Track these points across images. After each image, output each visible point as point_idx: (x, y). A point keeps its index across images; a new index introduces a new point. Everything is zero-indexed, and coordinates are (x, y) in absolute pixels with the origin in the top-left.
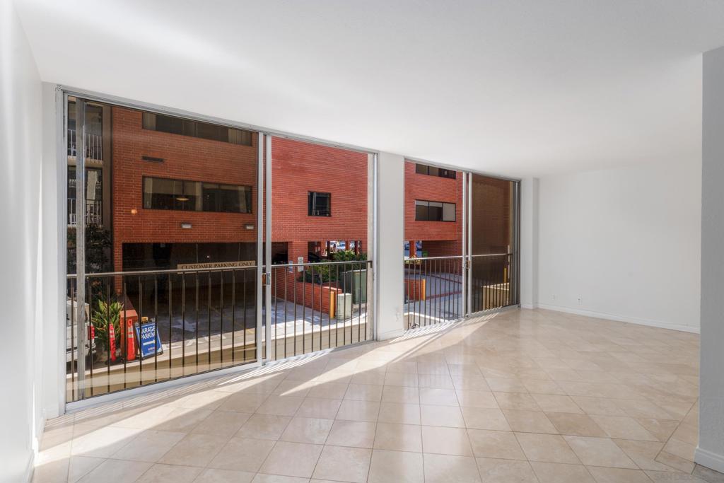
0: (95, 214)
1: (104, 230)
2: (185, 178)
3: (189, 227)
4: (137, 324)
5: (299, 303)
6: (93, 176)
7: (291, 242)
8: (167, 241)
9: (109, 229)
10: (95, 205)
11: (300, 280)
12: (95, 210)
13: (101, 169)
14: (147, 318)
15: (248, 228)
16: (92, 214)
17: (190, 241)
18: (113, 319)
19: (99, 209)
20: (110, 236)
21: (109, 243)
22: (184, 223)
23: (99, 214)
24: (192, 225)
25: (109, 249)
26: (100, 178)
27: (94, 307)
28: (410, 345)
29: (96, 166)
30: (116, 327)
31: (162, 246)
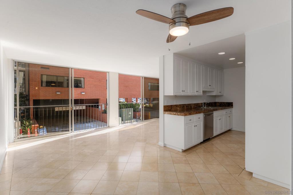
0: (22, 88)
1: (26, 95)
2: (58, 75)
3: (59, 93)
4: (38, 128)
5: (102, 121)
6: (22, 74)
7: (100, 99)
8: (53, 99)
9: (28, 94)
10: (22, 85)
11: (103, 113)
12: (22, 87)
13: (25, 71)
14: (42, 127)
15: (83, 93)
16: (21, 89)
17: (60, 99)
18: (29, 127)
19: (24, 87)
20: (28, 97)
21: (28, 99)
22: (57, 92)
23: (24, 88)
24: (61, 93)
25: (28, 102)
26: (24, 75)
27: (22, 123)
28: (119, 128)
29: (22, 70)
30: (31, 130)
31: (50, 101)
